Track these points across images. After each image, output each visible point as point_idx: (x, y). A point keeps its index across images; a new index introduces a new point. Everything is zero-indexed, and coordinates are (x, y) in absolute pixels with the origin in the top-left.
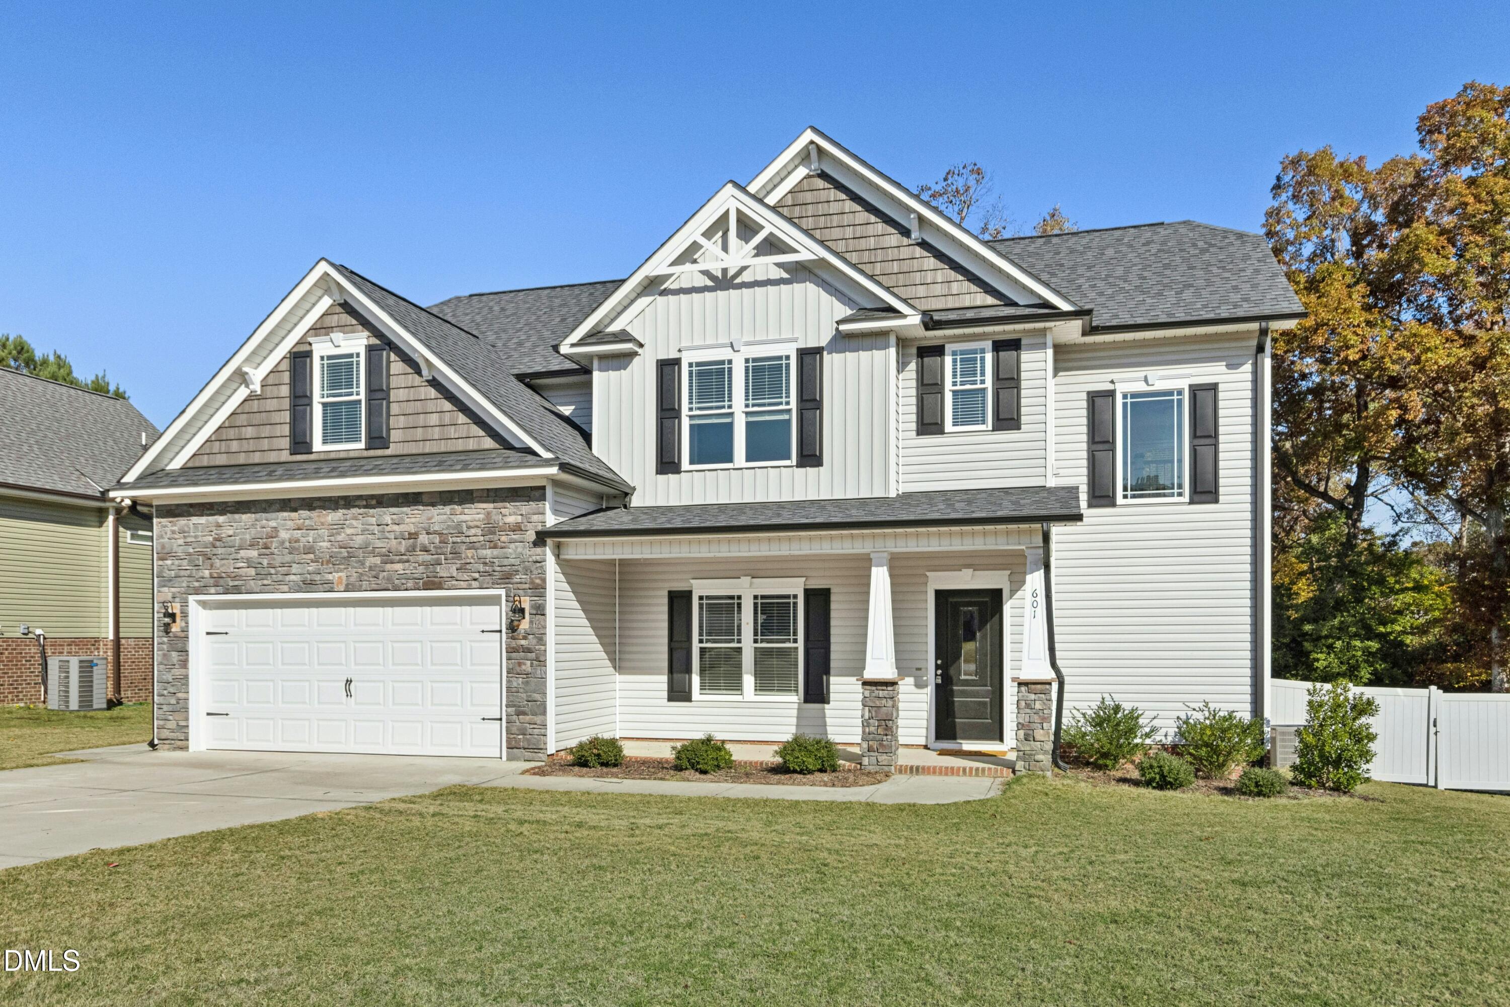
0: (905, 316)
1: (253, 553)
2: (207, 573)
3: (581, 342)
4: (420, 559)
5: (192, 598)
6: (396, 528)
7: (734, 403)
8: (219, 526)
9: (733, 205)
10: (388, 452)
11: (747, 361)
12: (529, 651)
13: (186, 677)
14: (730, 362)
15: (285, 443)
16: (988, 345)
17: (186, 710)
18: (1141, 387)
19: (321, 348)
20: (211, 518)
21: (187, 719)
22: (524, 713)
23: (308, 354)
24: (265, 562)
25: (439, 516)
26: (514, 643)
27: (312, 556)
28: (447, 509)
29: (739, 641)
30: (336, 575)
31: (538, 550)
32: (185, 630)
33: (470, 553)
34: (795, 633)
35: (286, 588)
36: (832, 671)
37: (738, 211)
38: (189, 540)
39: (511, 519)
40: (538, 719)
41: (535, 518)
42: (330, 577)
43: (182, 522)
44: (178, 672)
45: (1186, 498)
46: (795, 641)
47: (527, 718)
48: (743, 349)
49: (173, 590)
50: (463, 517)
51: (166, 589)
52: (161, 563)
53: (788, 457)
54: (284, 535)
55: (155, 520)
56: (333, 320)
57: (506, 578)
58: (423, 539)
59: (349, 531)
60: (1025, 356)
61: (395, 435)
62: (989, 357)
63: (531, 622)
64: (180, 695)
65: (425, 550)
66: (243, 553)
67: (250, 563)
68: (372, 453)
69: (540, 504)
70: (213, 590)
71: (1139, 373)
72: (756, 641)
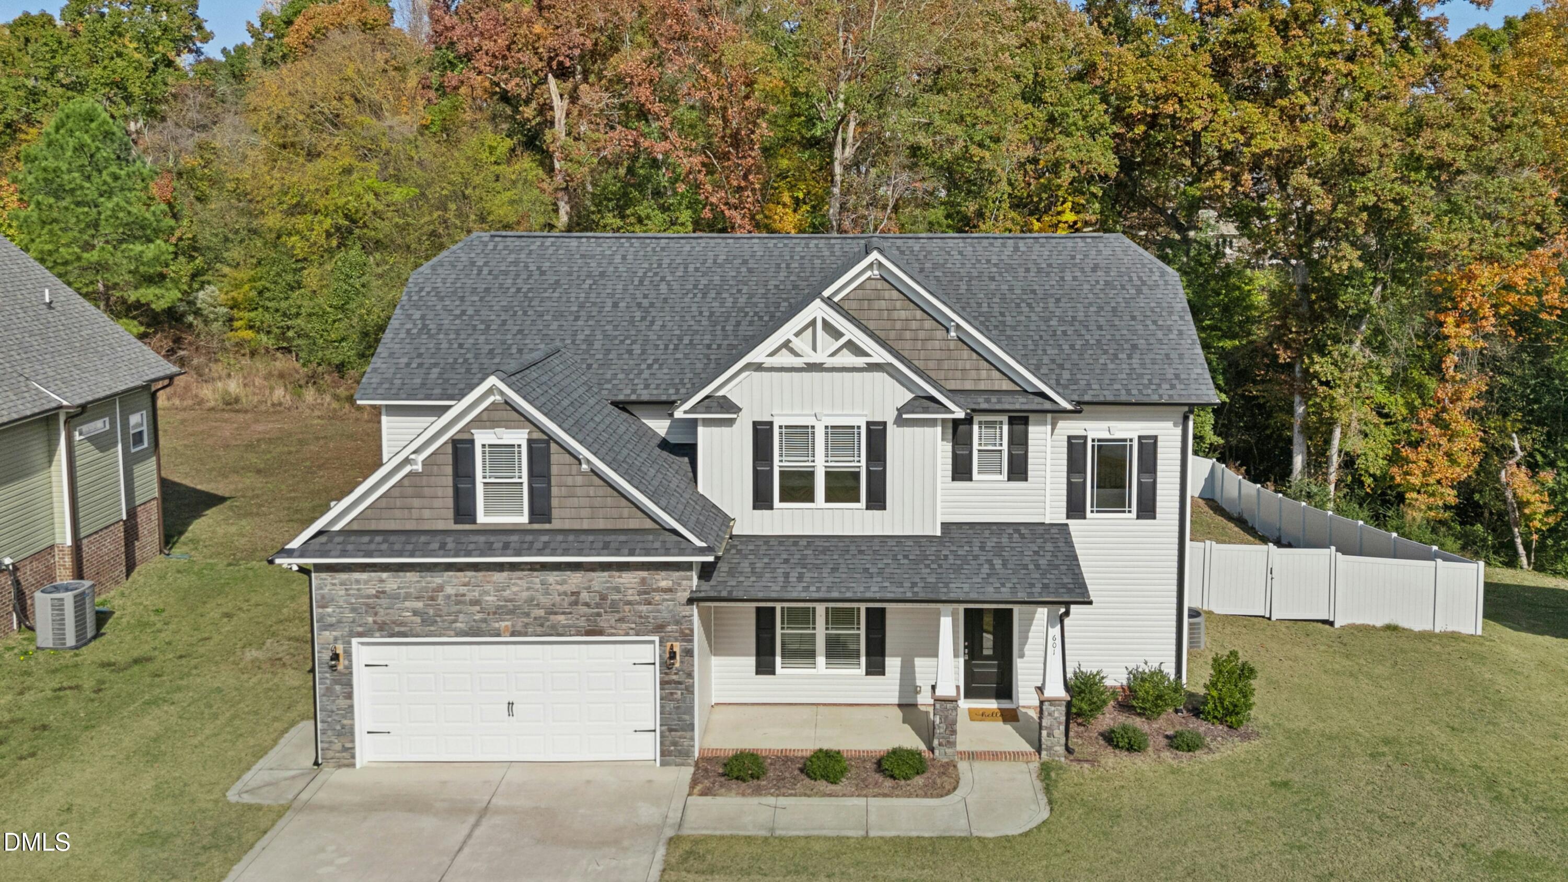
0: (953, 412)
1: (419, 605)
2: (370, 619)
3: (691, 410)
4: (581, 612)
5: (355, 641)
6: (559, 587)
8: (382, 581)
9: (819, 316)
10: (548, 526)
11: (827, 427)
12: (680, 683)
13: (351, 707)
14: (813, 427)
15: (450, 514)
16: (1006, 420)
17: (352, 734)
18: (1106, 435)
19: (482, 438)
20: (373, 574)
21: (353, 742)
22: (676, 730)
23: (470, 442)
24: (431, 612)
25: (599, 579)
26: (667, 678)
27: (478, 608)
28: (606, 574)
29: (814, 628)
30: (503, 624)
31: (688, 607)
32: (349, 667)
33: (627, 608)
35: (452, 633)
36: (886, 654)
37: (824, 320)
38: (352, 592)
39: (664, 584)
40: (688, 734)
41: (684, 582)
42: (497, 625)
43: (344, 576)
44: (342, 703)
45: (1134, 514)
46: (859, 628)
47: (679, 734)
48: (823, 419)
49: (334, 633)
50: (621, 580)
51: (327, 633)
52: (320, 610)
53: (859, 502)
54: (449, 590)
55: (313, 575)
56: (495, 417)
57: (659, 628)
58: (584, 596)
59: (515, 589)
60: (1031, 427)
61: (555, 513)
62: (1005, 428)
63: (681, 662)
64: (345, 722)
65: (587, 605)
66: (407, 604)
67: (415, 613)
68: (536, 526)
69: (688, 573)
70: (378, 634)
71: (1104, 425)
72: (826, 630)
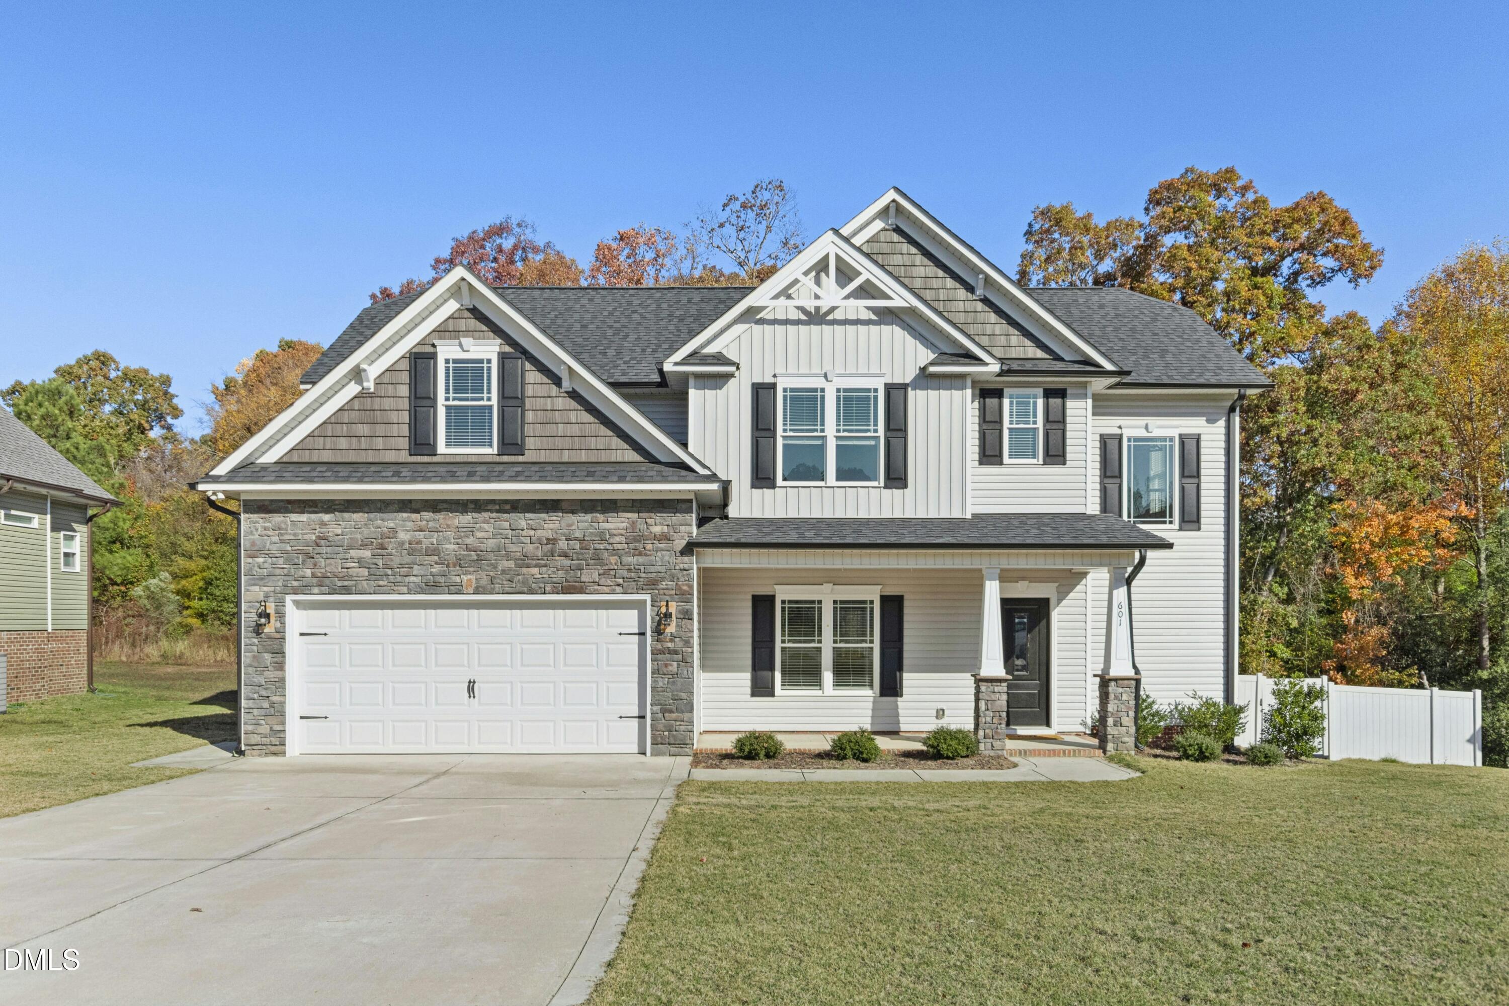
0: (987, 364)
1: (367, 554)
2: (308, 572)
3: (684, 362)
4: (559, 564)
5: (289, 599)
6: (532, 533)
7: (826, 427)
8: (323, 524)
9: (833, 251)
10: (520, 459)
11: (838, 390)
12: (676, 652)
13: (283, 680)
14: (823, 390)
15: (404, 443)
16: (1040, 391)
17: (282, 714)
18: (1142, 433)
19: (446, 351)
20: (313, 516)
21: (283, 723)
22: (671, 711)
23: (433, 356)
24: (380, 563)
25: (581, 523)
26: (659, 646)
27: (436, 558)
28: (589, 517)
29: (820, 642)
30: (465, 578)
31: (686, 559)
32: (281, 631)
33: (613, 560)
34: (872, 635)
35: (405, 589)
36: (905, 668)
37: (837, 256)
38: (287, 537)
39: (657, 529)
40: (686, 716)
41: (683, 528)
42: (458, 579)
43: (278, 518)
44: (272, 674)
45: (1176, 525)
46: (872, 642)
47: (674, 715)
48: (835, 379)
49: (265, 589)
50: (606, 525)
51: (257, 588)
52: (250, 560)
53: (876, 479)
54: (403, 536)
55: (243, 517)
56: (462, 324)
57: (652, 584)
58: (563, 544)
59: (480, 535)
60: (1070, 404)
61: (530, 443)
62: (1040, 402)
63: (677, 626)
64: (275, 699)
65: (566, 555)
66: (353, 553)
67: (361, 563)
68: (506, 458)
69: (687, 516)
70: (316, 590)
71: (1141, 421)
72: (835, 642)
